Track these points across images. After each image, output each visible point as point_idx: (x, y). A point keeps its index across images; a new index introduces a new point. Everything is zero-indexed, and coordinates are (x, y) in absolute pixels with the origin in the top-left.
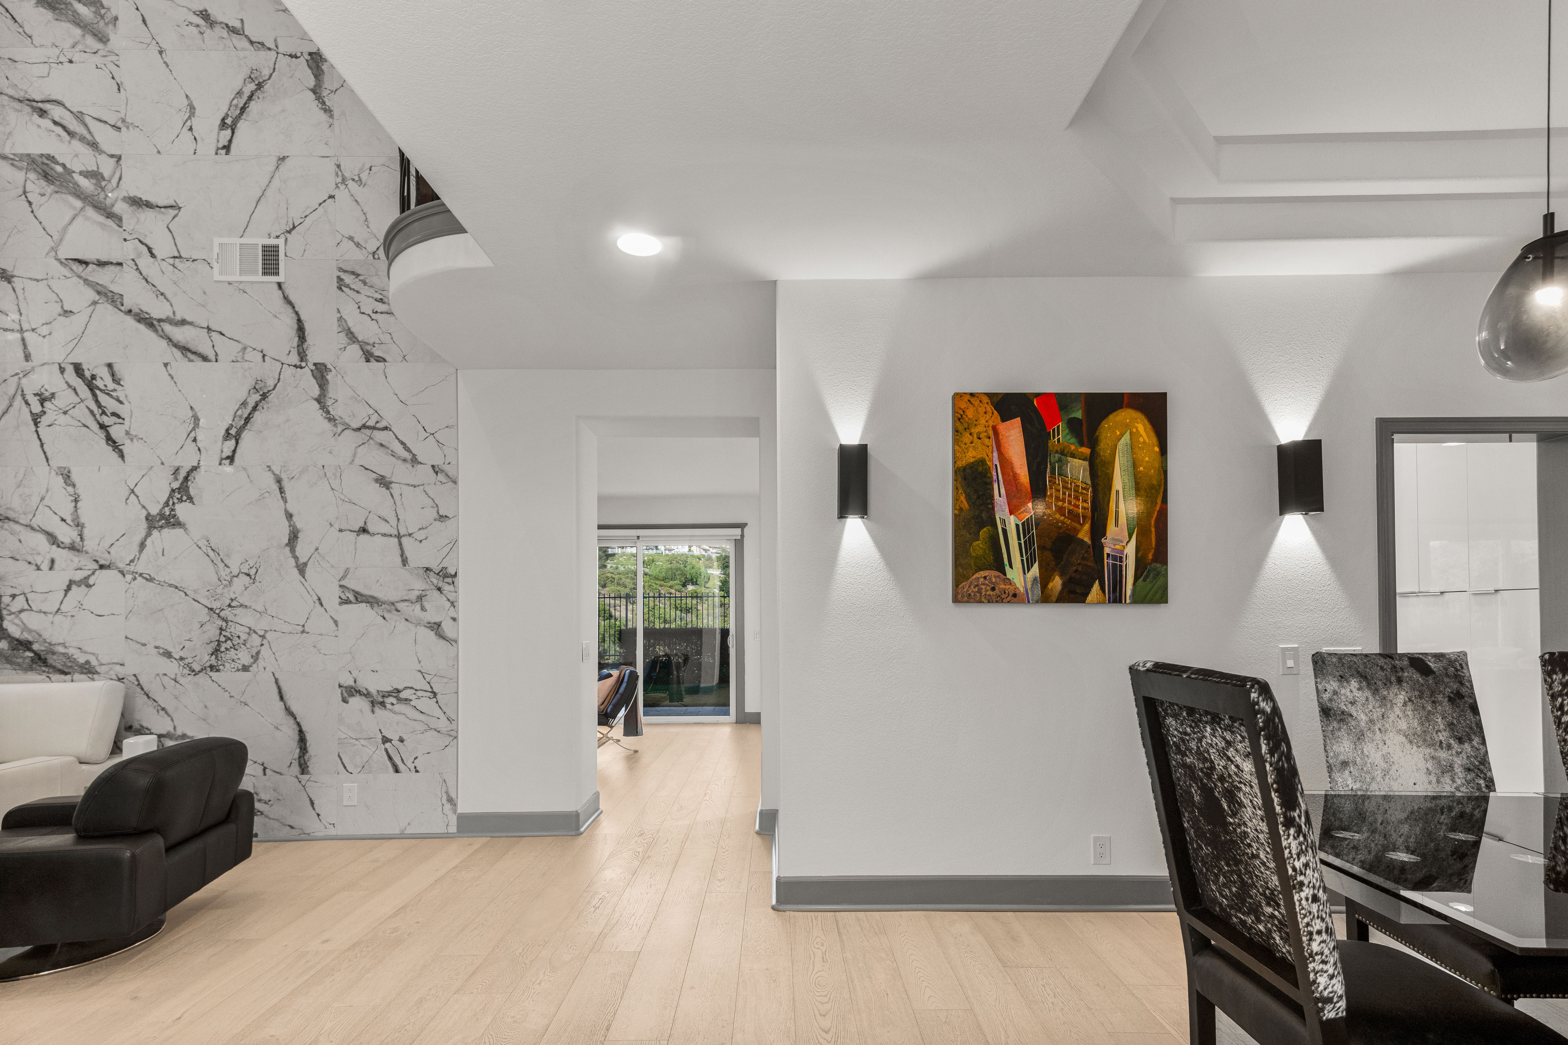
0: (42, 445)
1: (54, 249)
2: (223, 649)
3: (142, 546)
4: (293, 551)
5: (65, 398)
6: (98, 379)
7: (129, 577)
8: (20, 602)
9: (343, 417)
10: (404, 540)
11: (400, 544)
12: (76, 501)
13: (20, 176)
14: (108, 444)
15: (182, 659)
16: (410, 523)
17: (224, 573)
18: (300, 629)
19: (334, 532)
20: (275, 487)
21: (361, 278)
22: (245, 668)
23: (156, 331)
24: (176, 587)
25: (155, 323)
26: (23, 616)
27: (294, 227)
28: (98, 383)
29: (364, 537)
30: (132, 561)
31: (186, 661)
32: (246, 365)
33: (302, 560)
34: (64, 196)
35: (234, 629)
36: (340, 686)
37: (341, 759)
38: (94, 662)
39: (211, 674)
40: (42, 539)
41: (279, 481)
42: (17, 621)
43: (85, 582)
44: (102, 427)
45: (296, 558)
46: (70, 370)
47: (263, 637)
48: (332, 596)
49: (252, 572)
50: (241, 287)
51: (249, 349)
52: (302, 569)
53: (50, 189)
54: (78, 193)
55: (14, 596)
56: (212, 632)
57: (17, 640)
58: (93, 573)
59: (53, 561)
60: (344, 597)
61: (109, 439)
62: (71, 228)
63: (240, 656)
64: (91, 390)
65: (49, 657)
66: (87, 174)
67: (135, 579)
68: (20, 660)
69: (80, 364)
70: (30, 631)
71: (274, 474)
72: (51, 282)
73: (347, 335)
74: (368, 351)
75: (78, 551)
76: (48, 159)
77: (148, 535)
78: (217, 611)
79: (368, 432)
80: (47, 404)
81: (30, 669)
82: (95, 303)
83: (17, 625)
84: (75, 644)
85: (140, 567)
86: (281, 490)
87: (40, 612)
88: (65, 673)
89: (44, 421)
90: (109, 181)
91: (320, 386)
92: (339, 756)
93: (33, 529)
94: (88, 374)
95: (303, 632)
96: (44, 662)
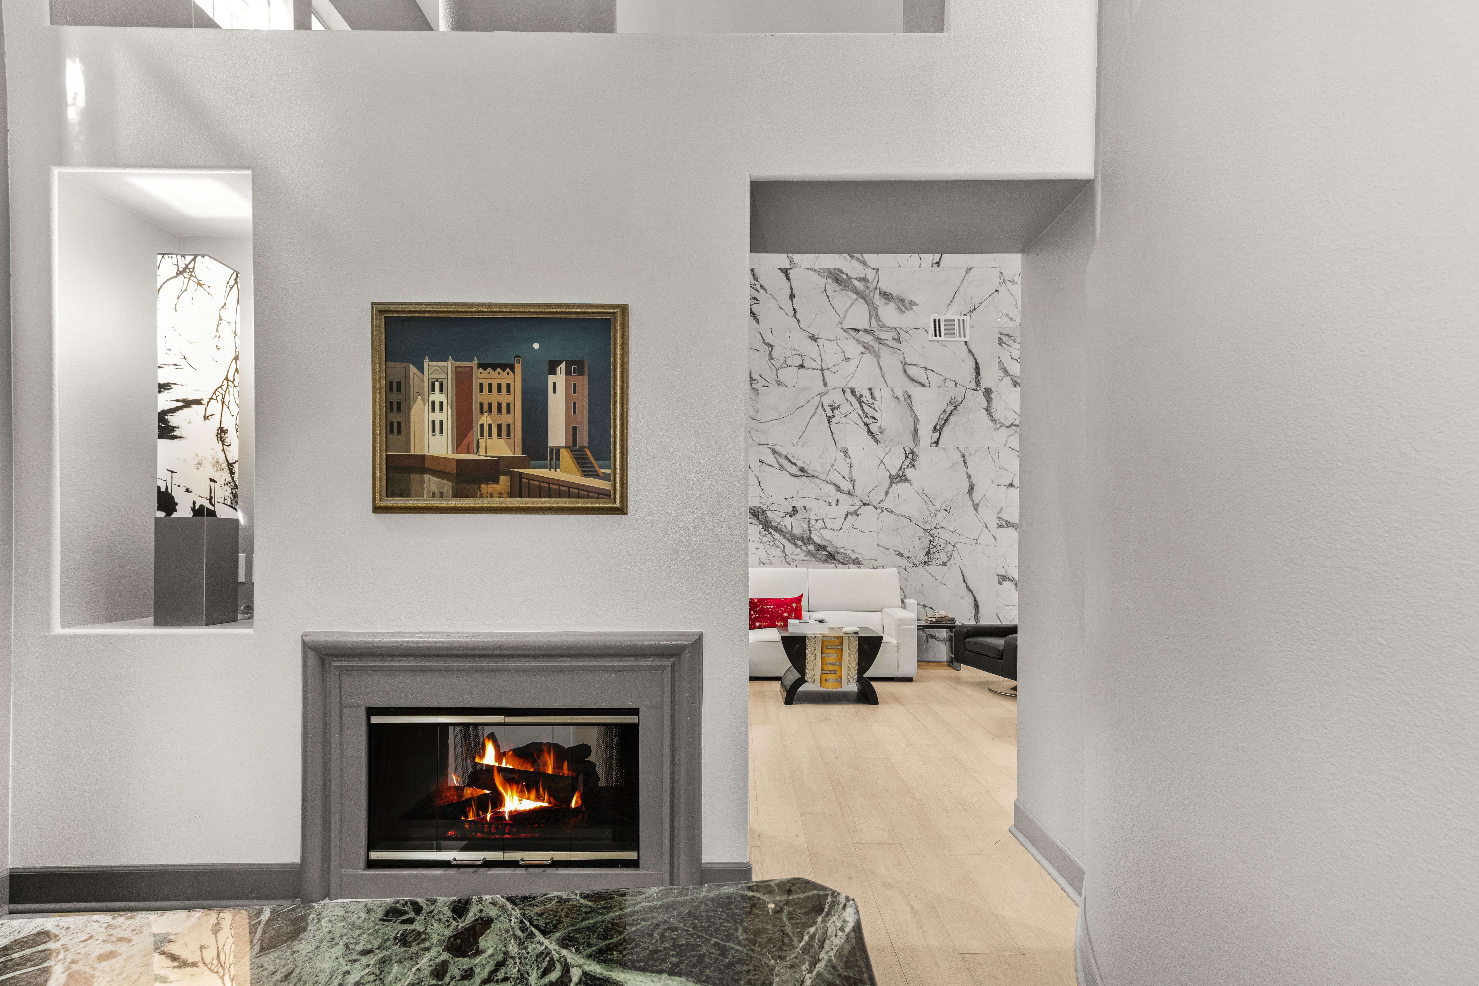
0: (832, 434)
1: (841, 323)
2: (931, 552)
3: (887, 492)
4: (971, 496)
5: (845, 408)
6: (864, 397)
7: (879, 510)
8: (820, 524)
9: (1000, 419)
12: (851, 467)
13: (823, 280)
14: (868, 434)
15: (909, 557)
17: (932, 509)
18: (975, 542)
19: (994, 485)
20: (961, 459)
21: (1012, 338)
22: (944, 564)
24: (906, 517)
26: (822, 531)
27: (975, 309)
28: (864, 399)
29: (1011, 489)
30: (881, 501)
31: (911, 559)
32: (946, 389)
33: (976, 502)
34: (847, 292)
35: (938, 541)
36: (997, 575)
37: (998, 617)
38: (861, 558)
39: (925, 566)
40: (832, 487)
41: (963, 456)
42: (818, 534)
43: (856, 513)
44: (866, 424)
45: (973, 501)
46: (848, 392)
47: (954, 546)
48: (993, 523)
49: (948, 508)
50: (944, 343)
51: (948, 380)
52: (976, 507)
53: (839, 288)
54: (855, 291)
55: (817, 520)
56: (926, 543)
57: (819, 545)
58: (860, 508)
59: (838, 501)
60: (1000, 524)
61: (869, 431)
62: (850, 311)
63: (941, 556)
64: (860, 403)
65: (836, 555)
66: (859, 279)
67: (883, 511)
68: (820, 556)
69: (854, 388)
70: (826, 540)
71: (961, 452)
72: (839, 342)
73: (1003, 371)
74: (1015, 381)
75: (852, 495)
76: (838, 271)
77: (890, 486)
78: (928, 531)
79: (1014, 428)
80: (836, 411)
81: (826, 561)
82: (862, 353)
83: (819, 536)
84: (850, 548)
85: (886, 505)
86: (965, 462)
87: (831, 529)
88: (845, 564)
89: (834, 421)
90: (872, 283)
91: (987, 401)
92: (997, 615)
93: (827, 482)
94: (858, 394)
95: (977, 543)
96: (834, 557)
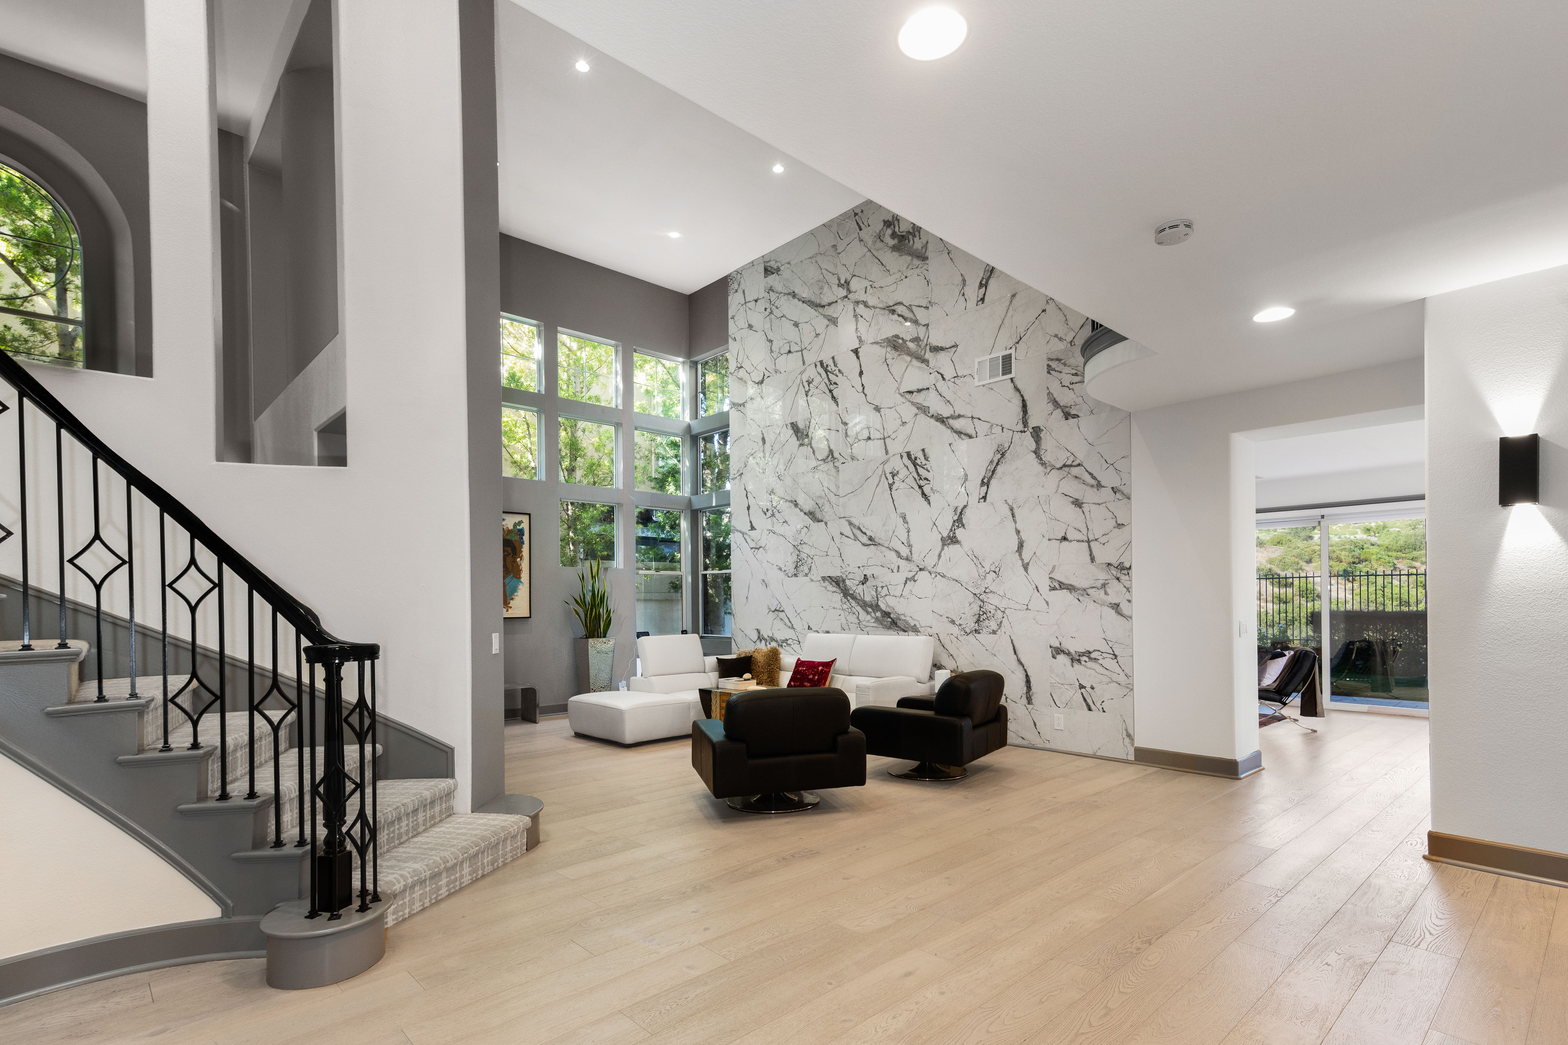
0: (893, 501)
1: (899, 389)
2: (981, 620)
3: (940, 556)
4: (1020, 555)
5: (903, 473)
6: (918, 459)
7: (933, 575)
8: (885, 591)
9: (1050, 461)
10: (1092, 544)
11: (1090, 547)
12: (908, 532)
13: (884, 351)
14: (922, 497)
15: (960, 625)
16: (1097, 531)
17: (981, 571)
18: (1025, 607)
19: (1045, 541)
20: (1010, 514)
21: (1062, 362)
22: (994, 632)
23: (945, 425)
24: (957, 581)
25: (945, 420)
26: (886, 598)
27: (1020, 340)
28: (918, 461)
29: (1065, 543)
30: (935, 566)
31: (962, 627)
32: (993, 436)
33: (1026, 561)
34: (903, 356)
35: (988, 607)
36: (1051, 647)
37: (1053, 697)
38: (918, 626)
39: (975, 634)
40: (893, 554)
41: (1012, 510)
42: (883, 601)
43: (913, 579)
44: (920, 487)
45: (1022, 560)
46: (905, 456)
47: (1004, 612)
48: (1045, 585)
49: (997, 570)
50: (990, 386)
51: (994, 426)
52: (1026, 567)
53: (896, 354)
54: (909, 353)
55: (882, 587)
56: (976, 609)
57: (885, 612)
58: (917, 573)
59: (899, 567)
60: (1052, 586)
61: (923, 494)
62: (906, 375)
63: (991, 624)
64: (915, 466)
65: (898, 622)
66: (913, 340)
67: (936, 576)
68: (886, 623)
69: (910, 452)
70: (890, 607)
71: (1009, 505)
72: (897, 407)
73: (1053, 404)
74: (1067, 412)
75: (910, 560)
76: (896, 337)
77: (943, 549)
78: (978, 596)
79: (1067, 469)
80: (896, 478)
81: (890, 628)
82: (916, 415)
83: (884, 603)
84: (909, 615)
85: (939, 569)
86: (1013, 516)
87: (894, 596)
88: (906, 632)
89: (894, 487)
90: (923, 341)
91: (1036, 442)
92: (1051, 695)
93: (890, 549)
94: (913, 457)
95: (1027, 609)
96: (896, 625)
